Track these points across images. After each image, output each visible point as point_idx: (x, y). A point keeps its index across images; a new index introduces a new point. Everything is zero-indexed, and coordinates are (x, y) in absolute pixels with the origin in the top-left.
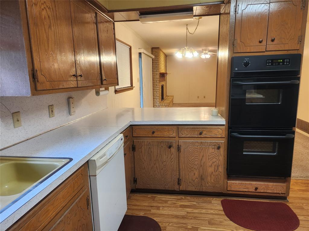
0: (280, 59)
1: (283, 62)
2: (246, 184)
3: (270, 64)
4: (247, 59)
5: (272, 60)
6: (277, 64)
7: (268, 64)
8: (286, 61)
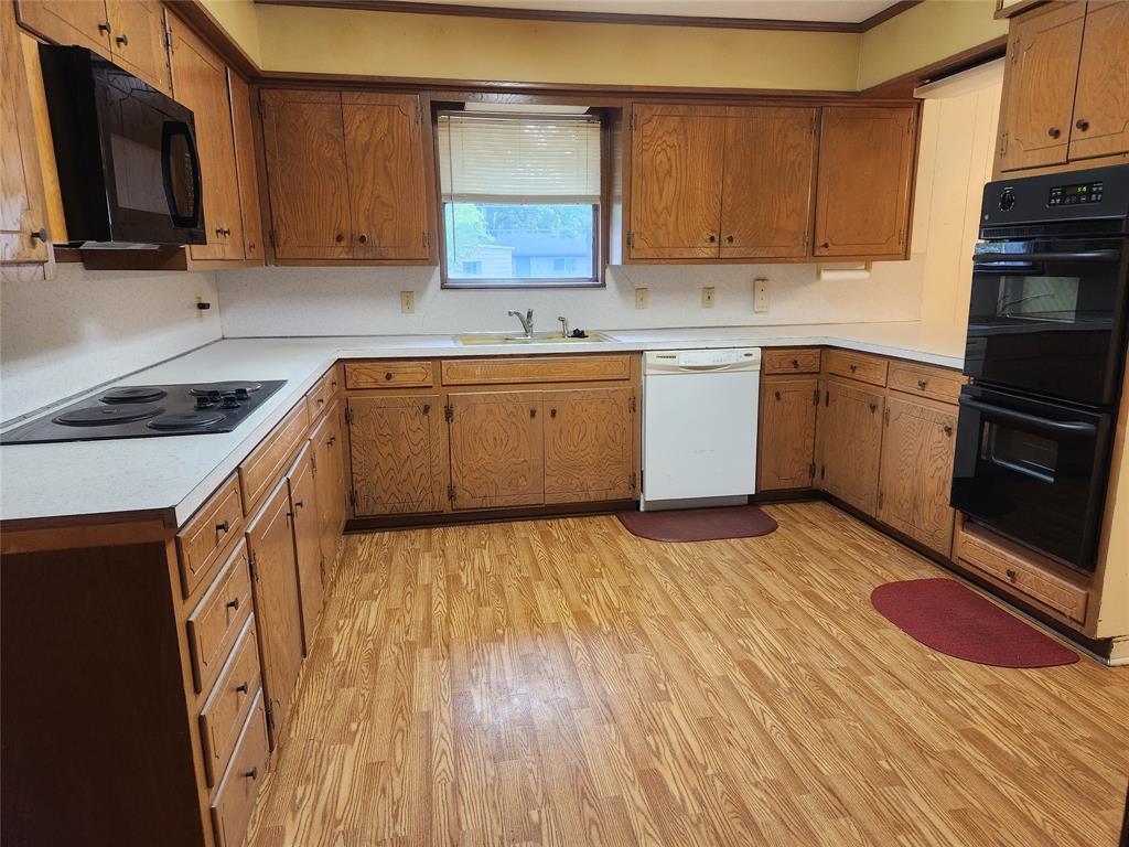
0: (1082, 185)
1: (1089, 193)
2: (994, 553)
3: (1058, 201)
4: (1008, 189)
5: (1064, 189)
6: (1074, 199)
7: (1053, 201)
8: (1095, 189)
